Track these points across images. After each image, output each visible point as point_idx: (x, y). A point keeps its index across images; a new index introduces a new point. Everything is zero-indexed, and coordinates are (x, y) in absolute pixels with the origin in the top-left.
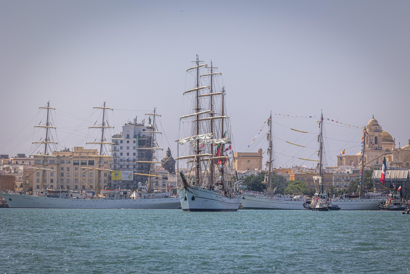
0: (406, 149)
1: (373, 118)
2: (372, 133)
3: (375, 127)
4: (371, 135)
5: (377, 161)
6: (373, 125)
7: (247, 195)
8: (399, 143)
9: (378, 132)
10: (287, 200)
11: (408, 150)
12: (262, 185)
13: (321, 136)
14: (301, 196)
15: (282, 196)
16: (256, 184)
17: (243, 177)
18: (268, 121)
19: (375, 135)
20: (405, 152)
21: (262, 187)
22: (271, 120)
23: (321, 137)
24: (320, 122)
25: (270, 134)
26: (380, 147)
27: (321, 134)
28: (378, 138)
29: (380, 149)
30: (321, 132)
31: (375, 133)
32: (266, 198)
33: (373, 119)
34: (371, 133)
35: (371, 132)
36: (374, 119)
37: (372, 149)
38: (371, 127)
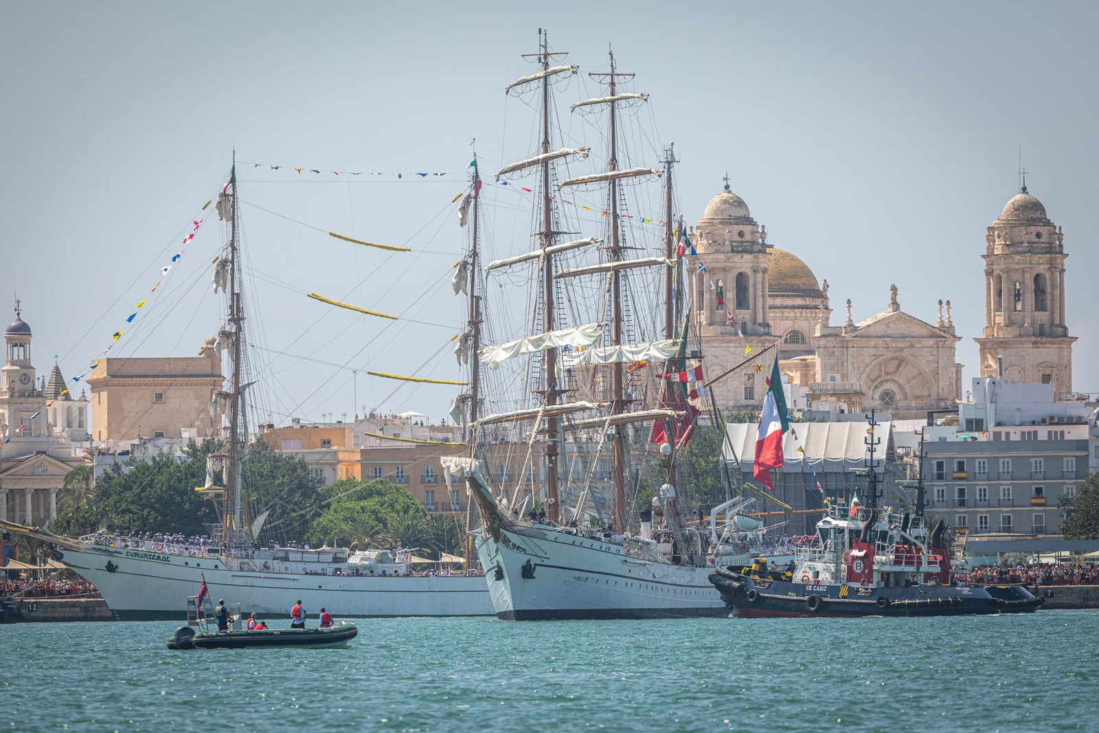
0: (880, 330)
1: (727, 187)
2: (721, 256)
3: (736, 232)
4: (718, 265)
5: (749, 385)
6: (726, 222)
7: (124, 551)
8: (849, 302)
9: (751, 252)
10: (316, 574)
11: (890, 332)
12: (206, 506)
13: (473, 264)
14: (383, 554)
15: (292, 556)
16: (178, 499)
17: (117, 468)
18: (217, 199)
19: (739, 265)
20: (873, 342)
21: (206, 515)
22: (233, 195)
23: (473, 271)
24: (469, 196)
25: (232, 262)
26: (760, 320)
27: (475, 254)
28: (751, 282)
29: (762, 330)
30: (471, 248)
31: (737, 258)
32: (216, 567)
33: (726, 195)
34: (716, 256)
35: (717, 252)
36: (730, 192)
37: (723, 331)
38: (717, 232)
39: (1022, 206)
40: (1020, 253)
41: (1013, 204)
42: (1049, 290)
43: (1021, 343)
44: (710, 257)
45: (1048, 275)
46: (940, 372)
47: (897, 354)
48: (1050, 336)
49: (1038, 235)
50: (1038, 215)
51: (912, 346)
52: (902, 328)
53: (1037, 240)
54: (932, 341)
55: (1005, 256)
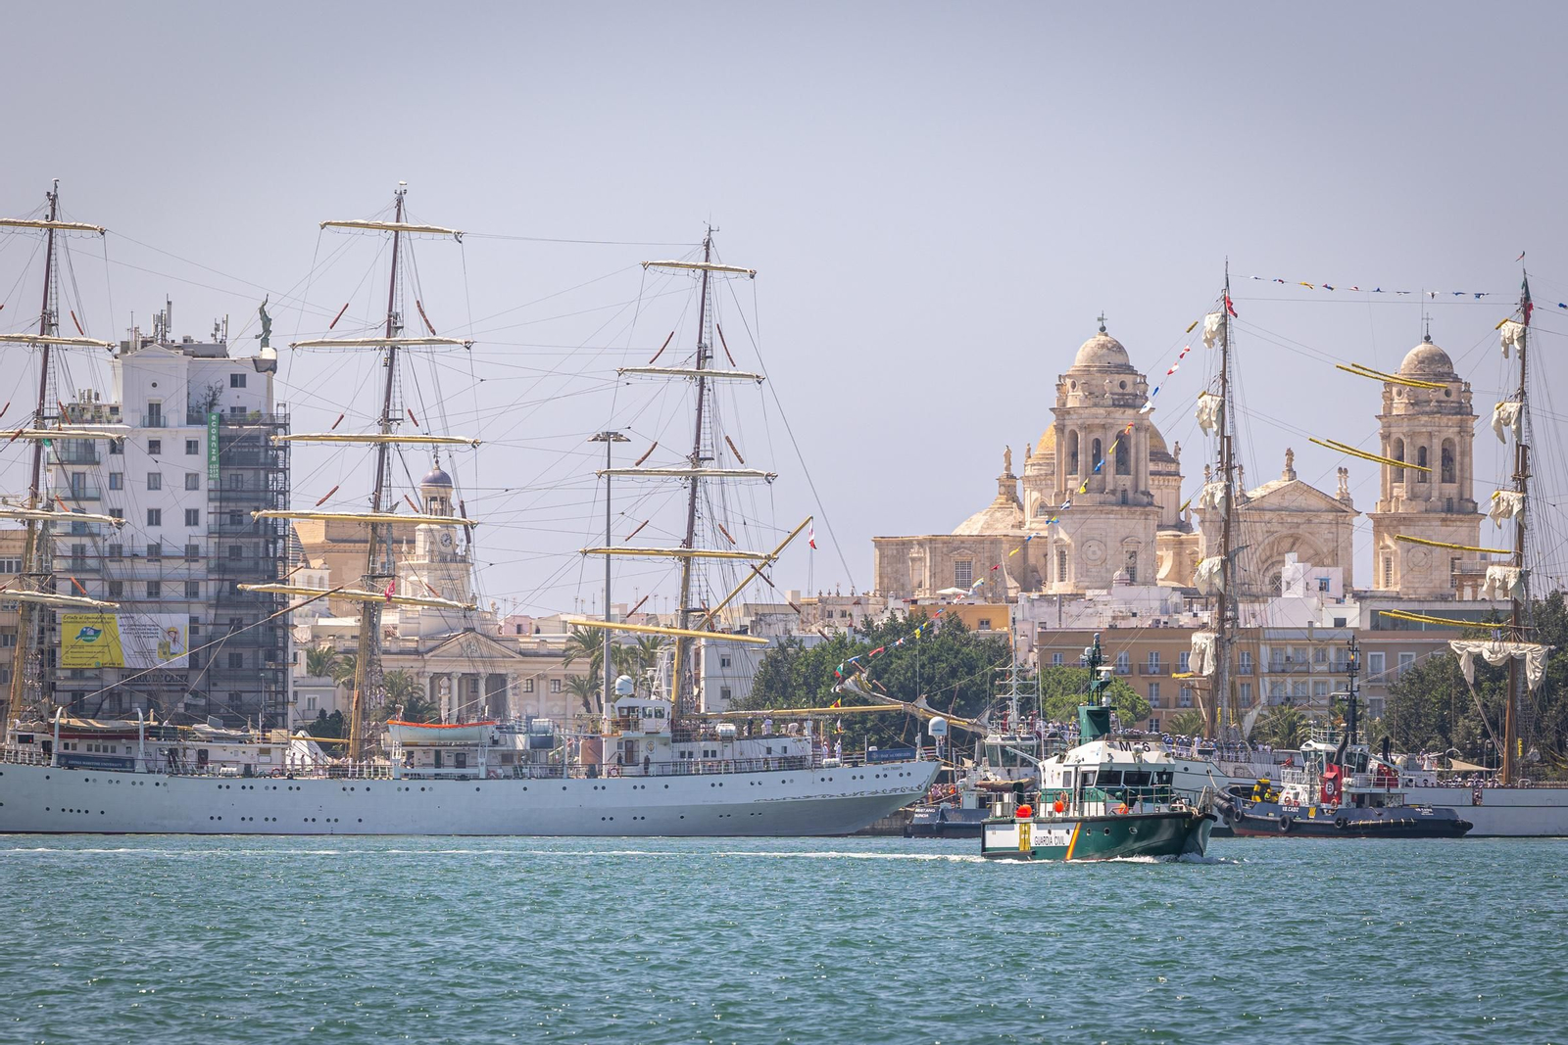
0: (1275, 501)
1: (1103, 329)
2: (1102, 411)
3: (1117, 383)
4: (1097, 421)
5: (1130, 565)
6: (1105, 370)
9: (1131, 406)
11: (1286, 504)
19: (1120, 422)
20: (1268, 516)
26: (1142, 488)
28: (1133, 441)
29: (1145, 499)
31: (1118, 413)
33: (1103, 338)
34: (1094, 410)
35: (1095, 405)
36: (1106, 335)
37: (1102, 499)
38: (1094, 382)
39: (1427, 358)
40: (1427, 413)
41: (1416, 355)
42: (1458, 458)
43: (1427, 520)
44: (1087, 411)
45: (1457, 439)
46: (1339, 553)
47: (1292, 531)
48: (1459, 512)
49: (1448, 393)
50: (1446, 370)
51: (1309, 521)
52: (1301, 501)
53: (1446, 398)
54: (1331, 516)
55: (1410, 417)
